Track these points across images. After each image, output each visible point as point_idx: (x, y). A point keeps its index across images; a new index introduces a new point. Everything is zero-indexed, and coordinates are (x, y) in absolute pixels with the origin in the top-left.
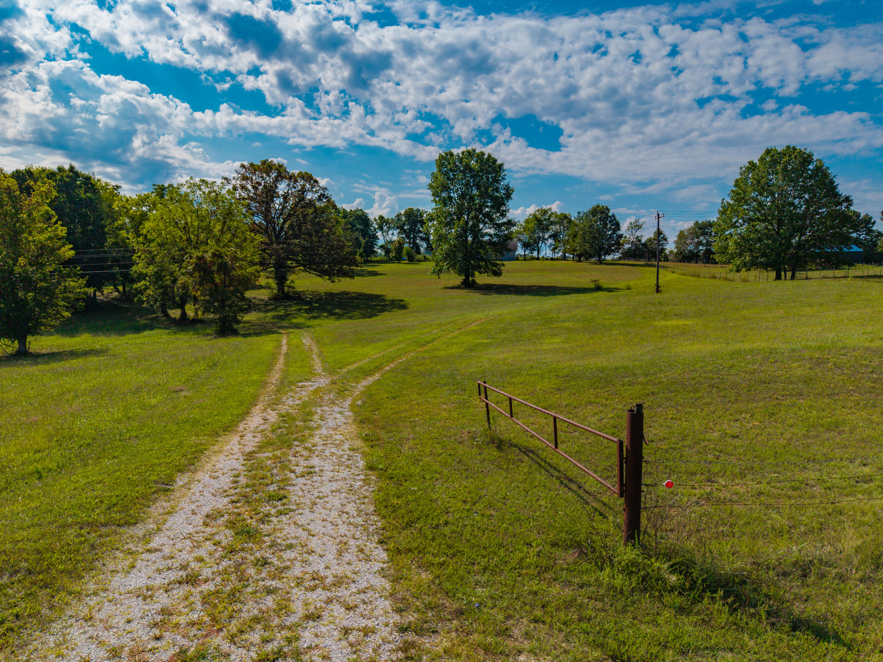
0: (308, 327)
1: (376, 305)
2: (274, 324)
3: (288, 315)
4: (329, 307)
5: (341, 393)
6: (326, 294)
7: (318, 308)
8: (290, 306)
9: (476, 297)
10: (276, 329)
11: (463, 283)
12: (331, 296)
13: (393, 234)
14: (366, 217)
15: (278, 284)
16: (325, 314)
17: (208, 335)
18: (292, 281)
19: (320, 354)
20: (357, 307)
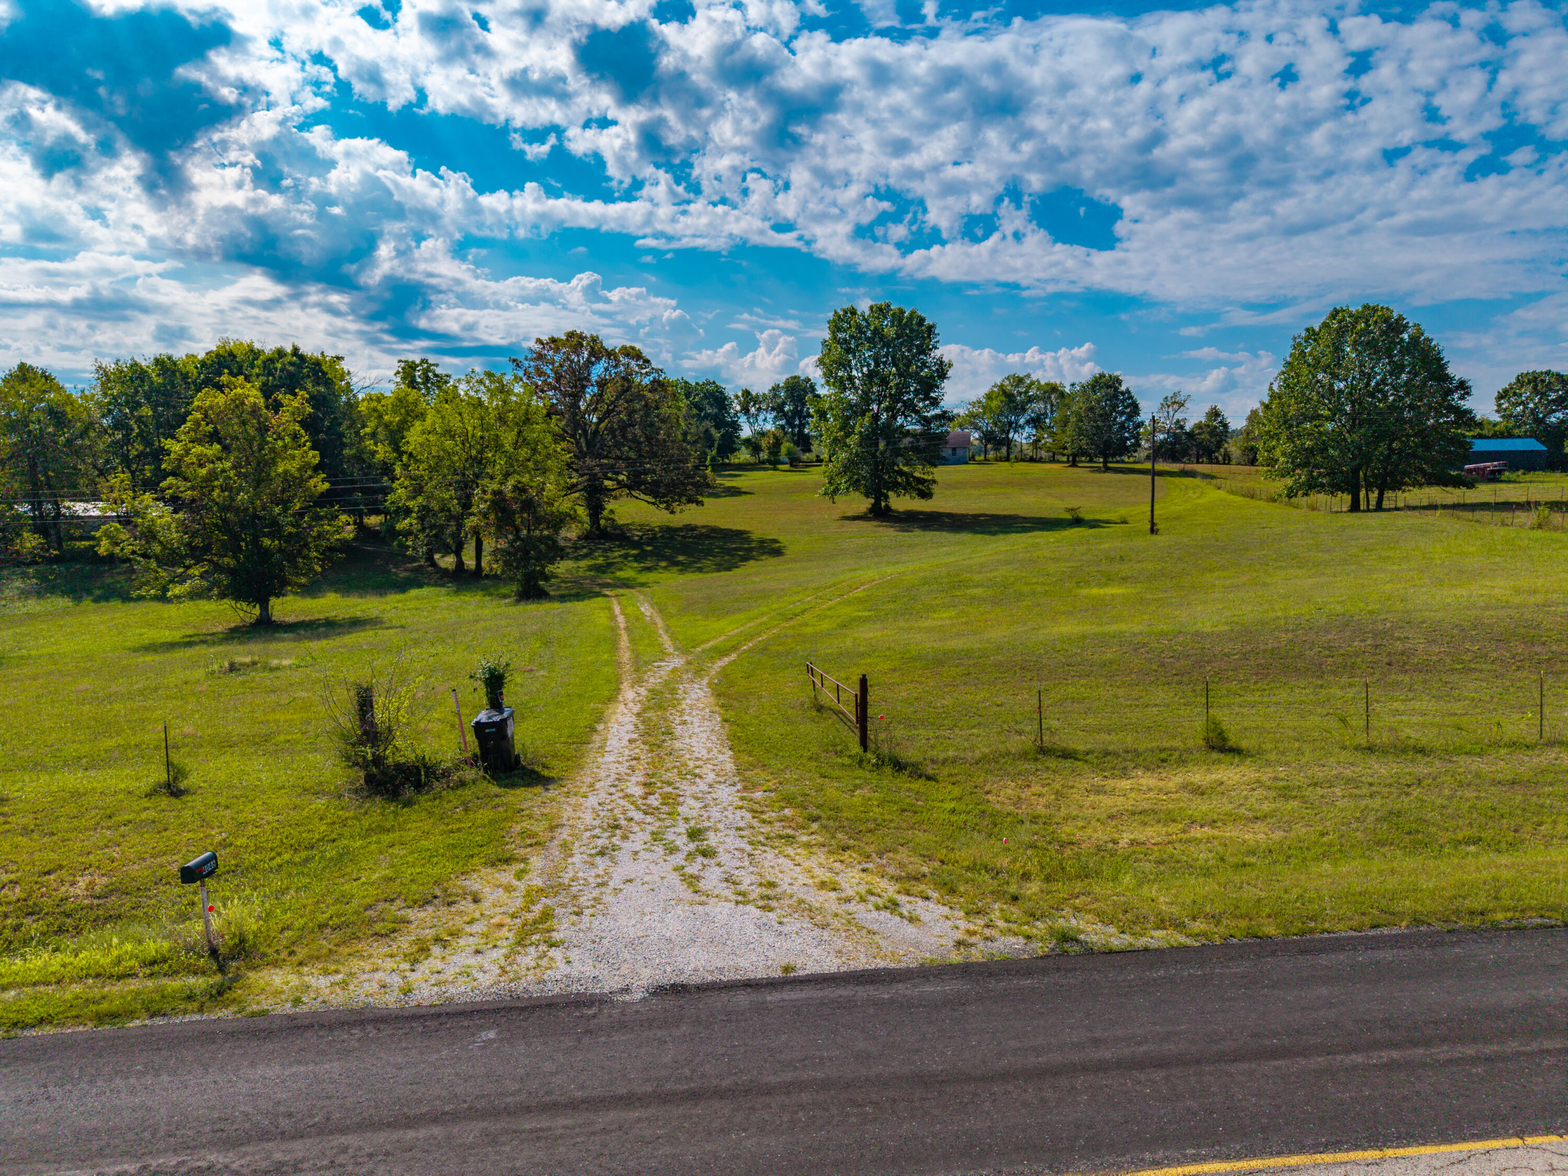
0: (643, 585)
1: (736, 549)
2: (593, 579)
3: (610, 565)
4: (668, 552)
5: (699, 673)
6: (661, 528)
7: (652, 554)
8: (610, 550)
9: (887, 534)
10: (597, 589)
11: (871, 510)
12: (669, 531)
13: (765, 420)
14: (721, 393)
15: (590, 515)
16: (663, 564)
17: (505, 596)
18: (612, 511)
19: (667, 629)
20: (709, 553)
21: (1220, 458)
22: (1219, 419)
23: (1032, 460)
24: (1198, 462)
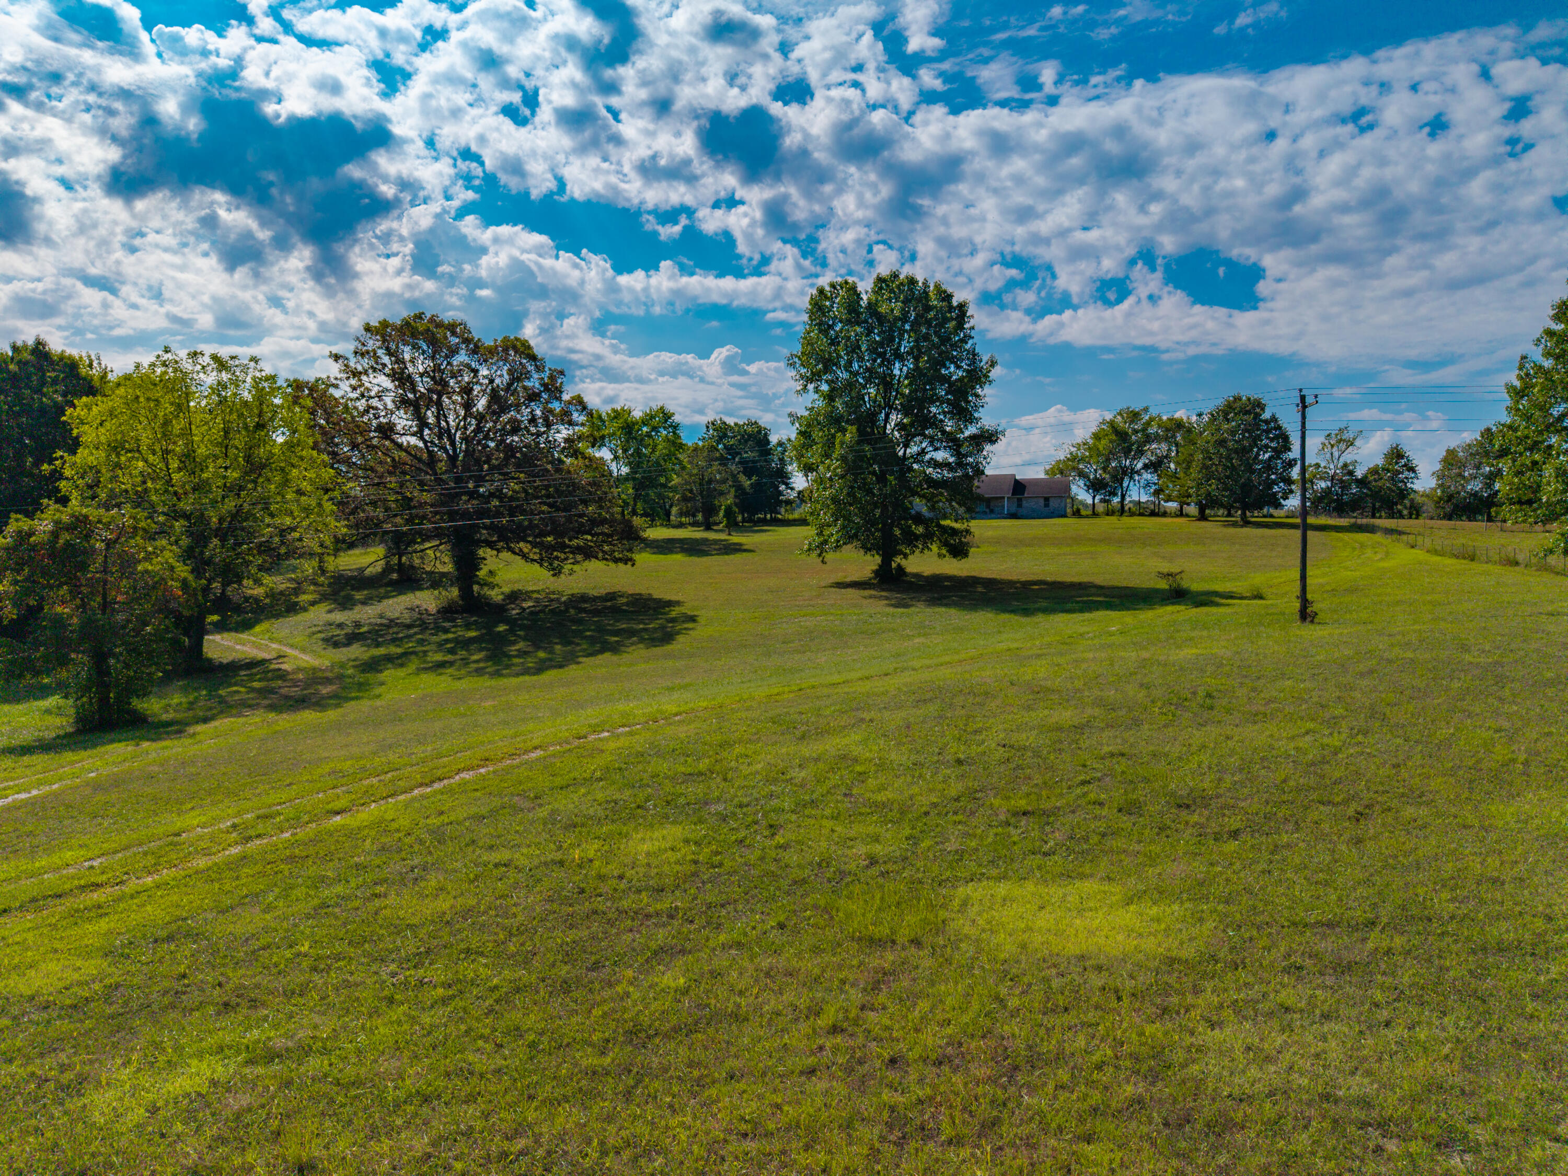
11: (870, 576)
21: (1405, 512)
22: (1403, 462)
23: (1153, 514)
24: (1373, 516)
